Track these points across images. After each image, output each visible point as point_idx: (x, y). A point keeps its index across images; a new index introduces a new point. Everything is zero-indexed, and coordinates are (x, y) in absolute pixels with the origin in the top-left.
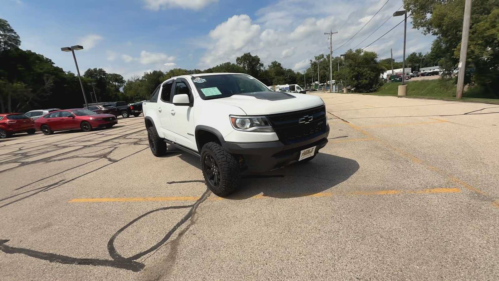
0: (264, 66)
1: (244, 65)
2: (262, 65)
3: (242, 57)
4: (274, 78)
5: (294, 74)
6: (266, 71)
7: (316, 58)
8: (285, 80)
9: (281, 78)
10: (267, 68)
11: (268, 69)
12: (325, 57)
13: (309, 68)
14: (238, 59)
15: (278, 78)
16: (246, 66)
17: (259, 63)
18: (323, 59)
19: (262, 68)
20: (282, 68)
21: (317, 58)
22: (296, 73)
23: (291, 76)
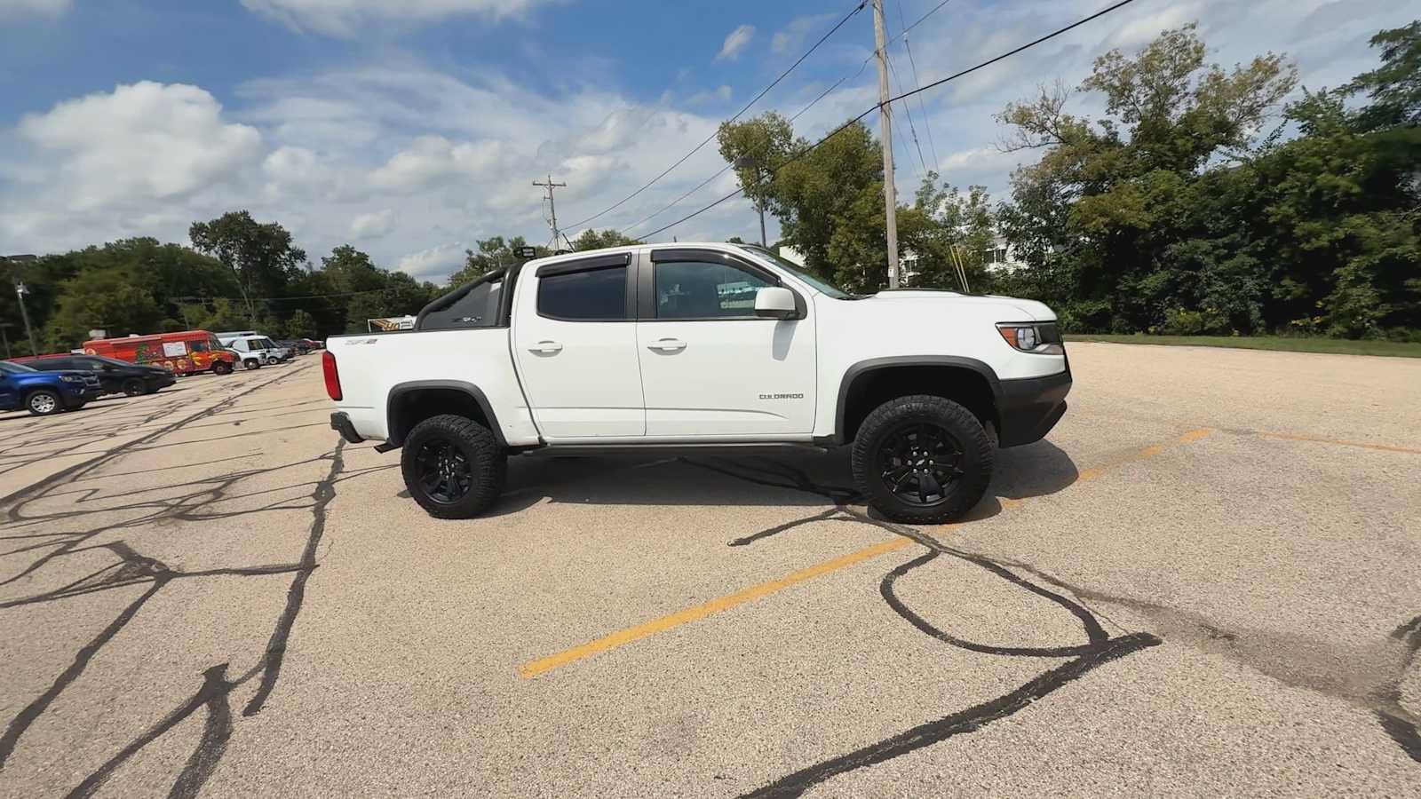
0: (308, 260)
1: (224, 252)
2: (300, 255)
3: (215, 224)
4: (349, 298)
5: (417, 287)
6: (316, 276)
7: (482, 246)
8: (389, 304)
9: (376, 297)
10: (318, 266)
11: (322, 268)
12: (507, 244)
13: (458, 271)
14: (197, 230)
15: (366, 296)
16: (236, 256)
17: (289, 249)
18: (503, 248)
19: (300, 265)
20: (371, 267)
21: (486, 247)
22: (422, 286)
23: (408, 293)
